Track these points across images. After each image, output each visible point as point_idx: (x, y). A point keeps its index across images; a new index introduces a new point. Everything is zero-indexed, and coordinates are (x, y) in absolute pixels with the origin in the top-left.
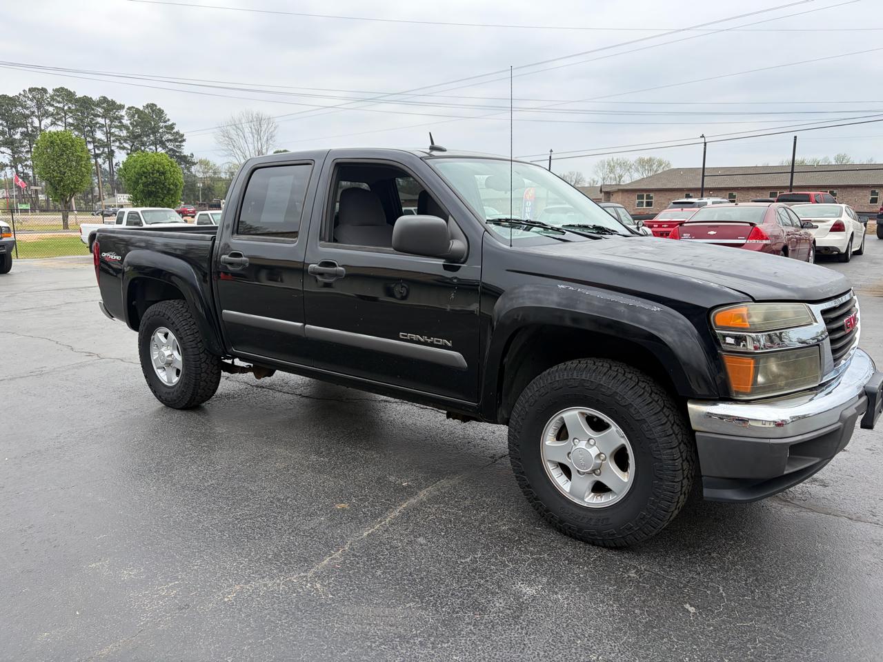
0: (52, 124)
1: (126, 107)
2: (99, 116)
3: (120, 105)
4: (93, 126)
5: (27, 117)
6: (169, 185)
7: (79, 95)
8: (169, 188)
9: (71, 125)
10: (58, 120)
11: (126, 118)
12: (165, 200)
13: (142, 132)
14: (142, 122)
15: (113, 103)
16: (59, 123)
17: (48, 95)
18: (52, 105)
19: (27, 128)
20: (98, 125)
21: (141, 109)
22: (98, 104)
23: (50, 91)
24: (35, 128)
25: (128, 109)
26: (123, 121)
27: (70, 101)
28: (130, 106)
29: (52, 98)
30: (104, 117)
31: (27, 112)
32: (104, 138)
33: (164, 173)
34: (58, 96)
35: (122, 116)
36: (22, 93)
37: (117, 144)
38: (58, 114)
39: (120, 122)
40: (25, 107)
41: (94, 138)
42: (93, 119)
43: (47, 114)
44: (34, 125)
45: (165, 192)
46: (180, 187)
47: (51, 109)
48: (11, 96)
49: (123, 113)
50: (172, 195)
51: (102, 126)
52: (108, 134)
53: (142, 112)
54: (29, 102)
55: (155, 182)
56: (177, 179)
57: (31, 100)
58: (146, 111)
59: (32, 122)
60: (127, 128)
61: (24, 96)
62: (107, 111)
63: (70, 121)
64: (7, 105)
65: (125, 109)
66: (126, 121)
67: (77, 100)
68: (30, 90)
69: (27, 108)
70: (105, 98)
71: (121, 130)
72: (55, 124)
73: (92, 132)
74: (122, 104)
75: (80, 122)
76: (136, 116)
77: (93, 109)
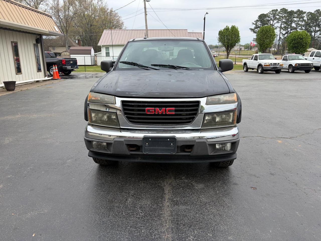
0: (277, 23)
1: (307, 12)
2: (295, 17)
3: (305, 12)
4: (292, 22)
5: (269, 21)
6: (303, 43)
7: (289, 10)
8: (303, 45)
9: (284, 22)
10: (279, 20)
11: (306, 17)
12: (300, 50)
13: (311, 22)
14: (312, 18)
15: (302, 11)
16: (280, 22)
17: (278, 12)
18: (279, 15)
19: (268, 25)
20: (294, 21)
21: (313, 12)
22: (296, 13)
23: (279, 10)
24: (271, 24)
25: (307, 13)
26: (304, 18)
27: (285, 13)
28: (308, 12)
29: (279, 13)
30: (297, 18)
31: (269, 19)
32: (295, 26)
33: (302, 39)
34: (281, 12)
35: (304, 16)
36: (269, 12)
37: (300, 28)
38: (280, 18)
39: (303, 19)
40: (269, 17)
41: (291, 26)
42: (292, 19)
43: (275, 19)
44: (271, 23)
45: (301, 46)
46: (308, 44)
47: (278, 17)
48: (265, 14)
49: (305, 15)
50: (304, 48)
51: (296, 21)
52: (297, 24)
53: (313, 13)
54: (271, 15)
55: (298, 43)
56: (307, 41)
57: (272, 14)
58: (315, 13)
59: (270, 22)
60: (305, 21)
61: (270, 13)
62: (299, 15)
63: (284, 20)
64: (263, 17)
65: (306, 13)
66: (305, 18)
67: (288, 12)
68: (272, 11)
69: (269, 18)
70: (299, 10)
71: (302, 22)
72: (278, 22)
73: (291, 24)
74: (306, 11)
75: (287, 21)
76: (310, 15)
77: (293, 15)
